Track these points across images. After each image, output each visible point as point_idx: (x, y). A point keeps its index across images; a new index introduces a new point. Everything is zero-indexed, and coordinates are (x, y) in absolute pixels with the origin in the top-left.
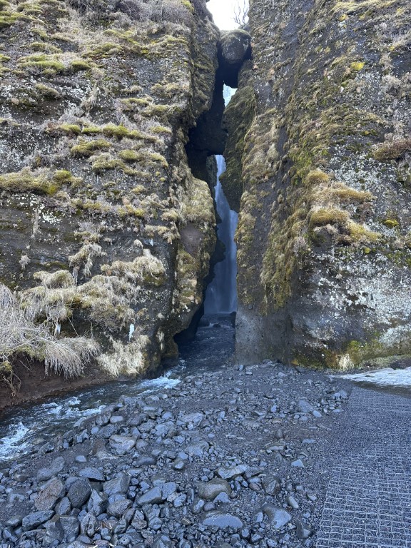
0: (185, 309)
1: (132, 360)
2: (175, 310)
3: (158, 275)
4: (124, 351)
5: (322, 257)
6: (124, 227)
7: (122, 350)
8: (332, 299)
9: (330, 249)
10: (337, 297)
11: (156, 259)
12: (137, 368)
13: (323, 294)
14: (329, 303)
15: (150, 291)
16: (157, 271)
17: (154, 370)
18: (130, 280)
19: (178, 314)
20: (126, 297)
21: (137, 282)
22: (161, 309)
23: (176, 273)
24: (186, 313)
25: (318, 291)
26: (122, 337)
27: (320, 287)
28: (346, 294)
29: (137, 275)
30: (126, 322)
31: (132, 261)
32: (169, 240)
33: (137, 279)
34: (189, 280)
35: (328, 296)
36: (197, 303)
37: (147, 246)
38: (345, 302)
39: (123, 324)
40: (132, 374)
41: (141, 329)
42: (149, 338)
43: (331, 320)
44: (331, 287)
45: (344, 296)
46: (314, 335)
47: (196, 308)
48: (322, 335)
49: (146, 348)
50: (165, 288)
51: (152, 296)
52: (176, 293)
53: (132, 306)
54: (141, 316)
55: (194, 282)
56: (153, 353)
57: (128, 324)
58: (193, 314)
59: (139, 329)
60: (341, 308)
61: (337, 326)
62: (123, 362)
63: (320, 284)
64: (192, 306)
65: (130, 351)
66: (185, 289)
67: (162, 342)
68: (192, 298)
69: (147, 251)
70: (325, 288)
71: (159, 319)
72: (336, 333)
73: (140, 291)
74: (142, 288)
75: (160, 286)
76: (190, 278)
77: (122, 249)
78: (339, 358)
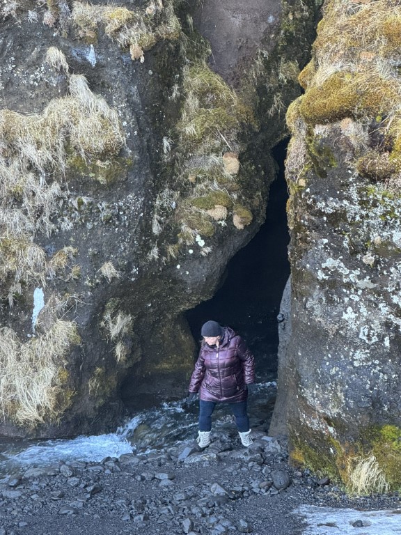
0: (196, 247)
1: (29, 385)
2: (162, 252)
3: (103, 156)
4: (19, 359)
5: (329, 206)
6: (20, 11)
7: (11, 357)
8: (349, 315)
9: (347, 185)
10: (363, 310)
11: (102, 103)
12: (39, 407)
13: (330, 301)
14: (343, 325)
15: (85, 200)
16: (99, 144)
17: (91, 414)
18: (31, 167)
19: (173, 263)
20: (25, 213)
21: (51, 175)
22: (114, 249)
23: (166, 143)
24: (197, 257)
25: (317, 293)
26: (15, 320)
27: (323, 284)
28: (390, 303)
29: (49, 155)
30: (23, 283)
31: (41, 111)
32: (135, 51)
33: (48, 167)
34: (213, 157)
35: (340, 308)
36: (240, 227)
37: (78, 66)
38: (387, 325)
39: (16, 288)
40: (26, 422)
41: (60, 304)
42: (78, 331)
43: (344, 368)
44: (349, 285)
45: (384, 309)
46: (311, 401)
47: (236, 243)
48: (324, 404)
49: (66, 357)
50: (128, 190)
51: (92, 212)
52: (166, 198)
53: (40, 239)
54: (58, 271)
55: (231, 165)
56: (91, 369)
57: (28, 286)
58: (221, 261)
59: (54, 304)
60: (375, 339)
61: (353, 386)
62: (10, 388)
63: (321, 275)
64: (219, 236)
65: (31, 360)
66: (200, 186)
67: (121, 337)
68: (219, 212)
69: (79, 82)
70: (334, 285)
71: (104, 279)
72: (347, 404)
73: (58, 199)
74: (63, 189)
75: (112, 185)
76: (217, 151)
77: (18, 73)
78: (354, 463)
